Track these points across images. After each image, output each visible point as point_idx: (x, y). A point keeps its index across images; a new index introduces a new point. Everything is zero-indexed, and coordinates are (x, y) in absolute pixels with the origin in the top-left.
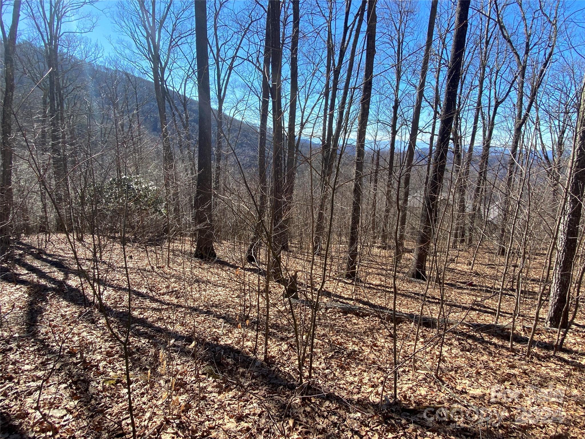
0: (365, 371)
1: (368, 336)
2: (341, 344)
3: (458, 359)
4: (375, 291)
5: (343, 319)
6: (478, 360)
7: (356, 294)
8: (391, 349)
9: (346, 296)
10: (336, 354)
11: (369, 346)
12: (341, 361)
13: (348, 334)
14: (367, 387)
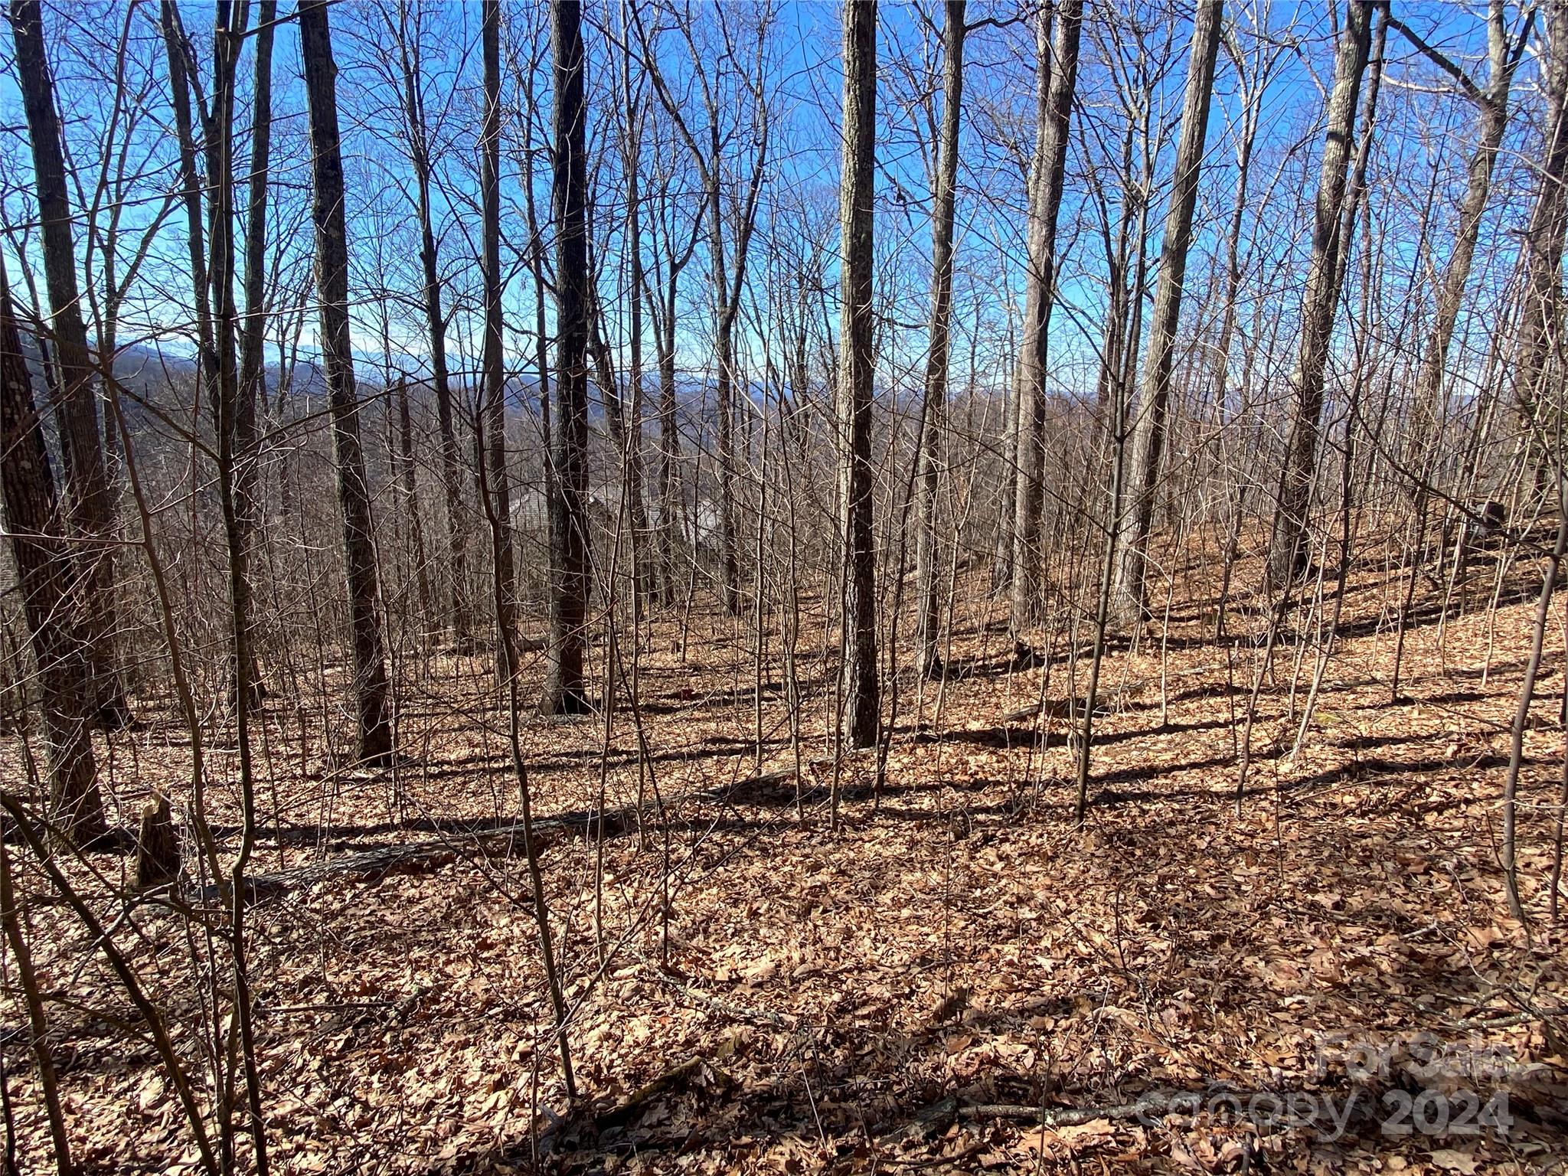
0: (465, 1045)
1: (457, 925)
2: (371, 990)
3: (703, 896)
4: (460, 780)
5: (371, 900)
6: (746, 880)
7: (403, 807)
8: (532, 937)
9: (370, 824)
10: (362, 1030)
11: (465, 957)
12: (383, 1045)
13: (395, 944)
14: (480, 1095)
